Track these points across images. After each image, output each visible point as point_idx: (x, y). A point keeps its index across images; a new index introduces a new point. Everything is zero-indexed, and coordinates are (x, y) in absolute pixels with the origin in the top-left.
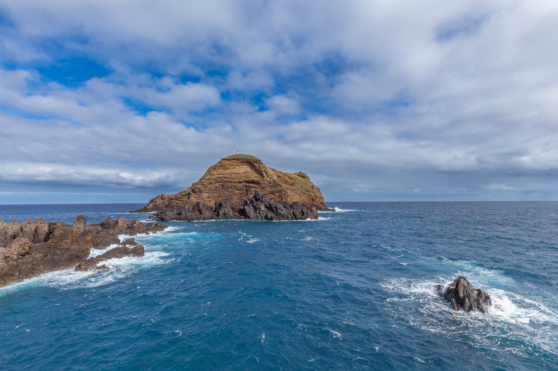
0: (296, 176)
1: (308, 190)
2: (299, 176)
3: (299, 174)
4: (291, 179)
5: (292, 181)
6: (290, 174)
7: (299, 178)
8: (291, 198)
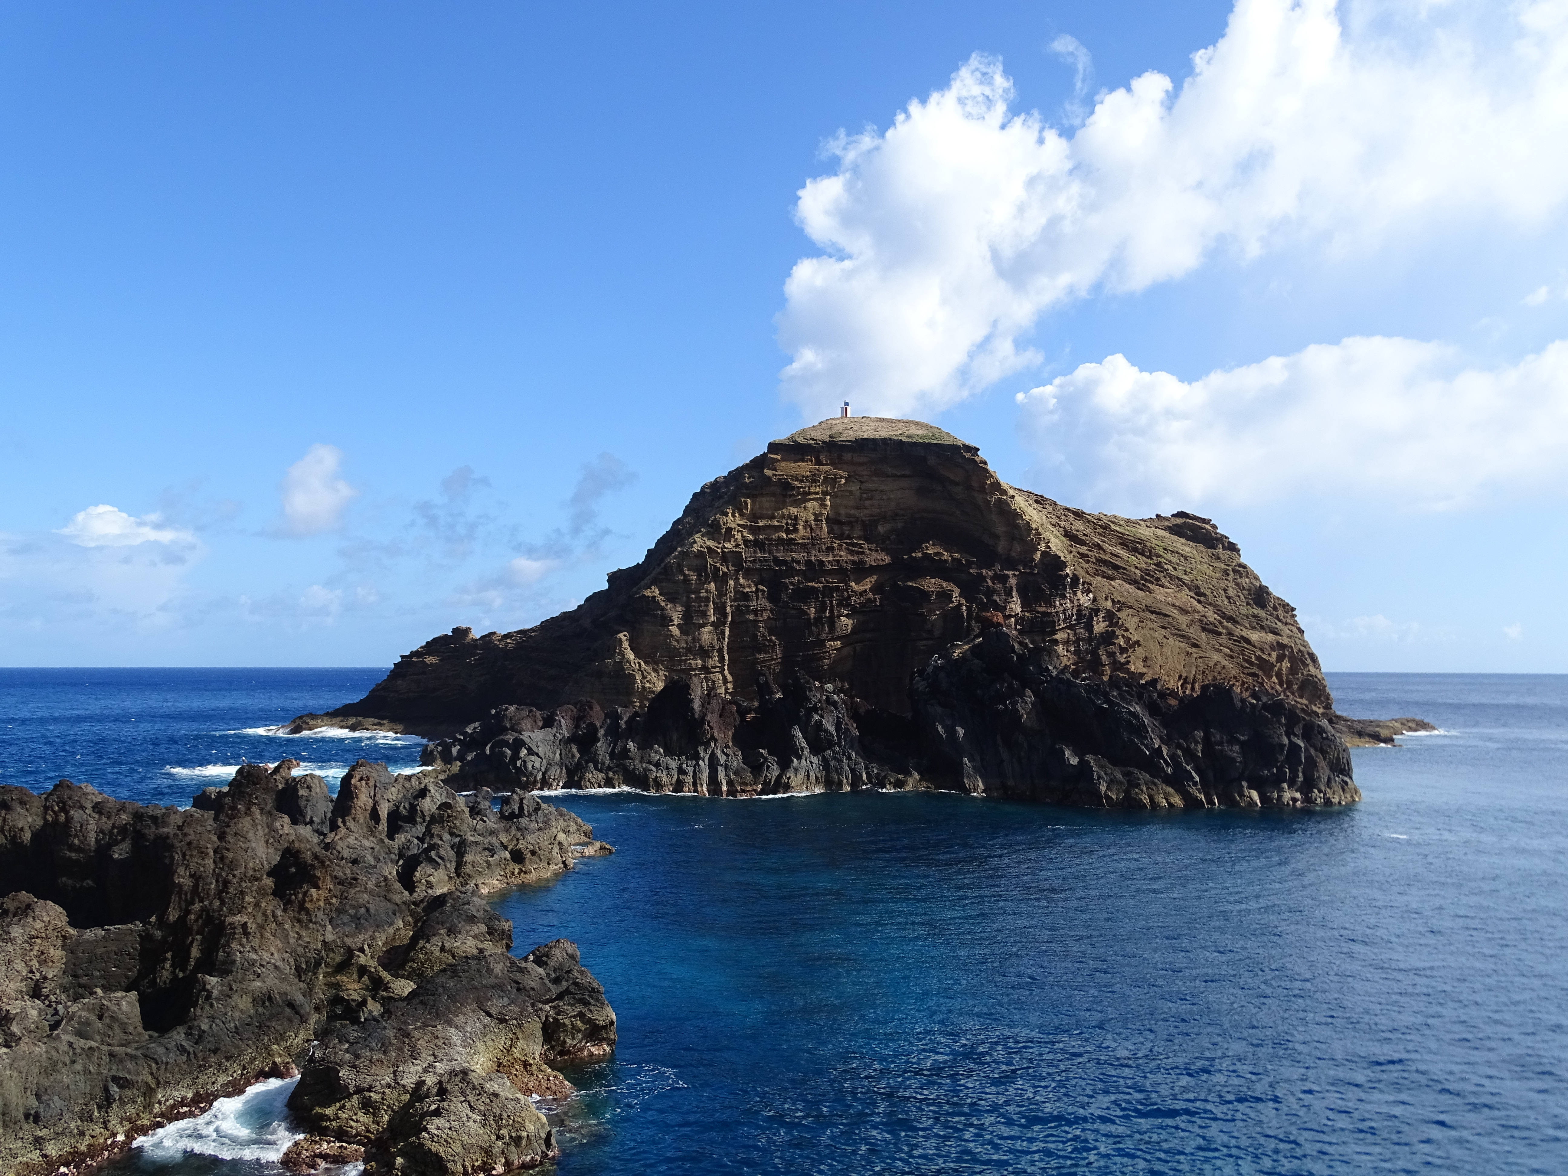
0: (1161, 533)
1: (1229, 610)
2: (1176, 530)
3: (1179, 521)
4: (1136, 550)
5: (1141, 562)
6: (1128, 521)
7: (1181, 544)
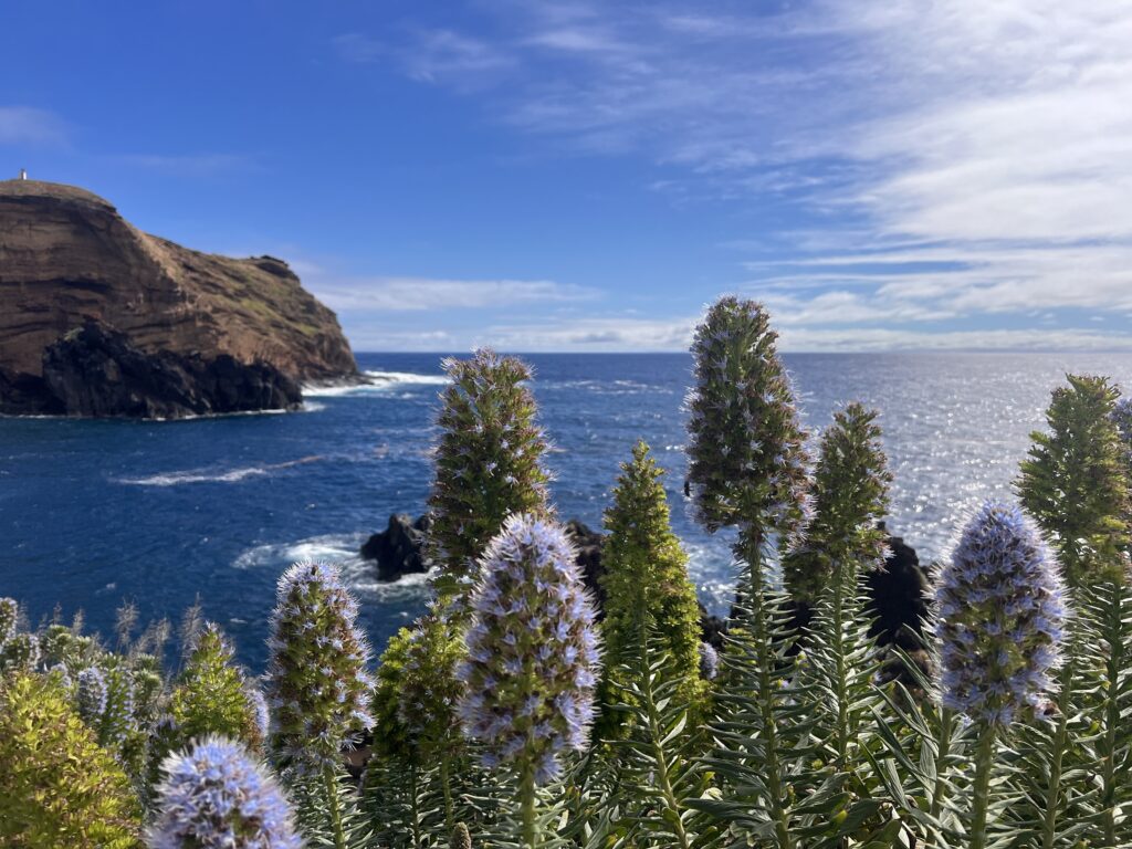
0: (253, 268)
2: (262, 267)
3: (265, 261)
4: (233, 277)
6: (231, 260)
7: (265, 276)
8: (229, 342)
